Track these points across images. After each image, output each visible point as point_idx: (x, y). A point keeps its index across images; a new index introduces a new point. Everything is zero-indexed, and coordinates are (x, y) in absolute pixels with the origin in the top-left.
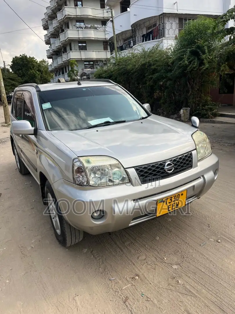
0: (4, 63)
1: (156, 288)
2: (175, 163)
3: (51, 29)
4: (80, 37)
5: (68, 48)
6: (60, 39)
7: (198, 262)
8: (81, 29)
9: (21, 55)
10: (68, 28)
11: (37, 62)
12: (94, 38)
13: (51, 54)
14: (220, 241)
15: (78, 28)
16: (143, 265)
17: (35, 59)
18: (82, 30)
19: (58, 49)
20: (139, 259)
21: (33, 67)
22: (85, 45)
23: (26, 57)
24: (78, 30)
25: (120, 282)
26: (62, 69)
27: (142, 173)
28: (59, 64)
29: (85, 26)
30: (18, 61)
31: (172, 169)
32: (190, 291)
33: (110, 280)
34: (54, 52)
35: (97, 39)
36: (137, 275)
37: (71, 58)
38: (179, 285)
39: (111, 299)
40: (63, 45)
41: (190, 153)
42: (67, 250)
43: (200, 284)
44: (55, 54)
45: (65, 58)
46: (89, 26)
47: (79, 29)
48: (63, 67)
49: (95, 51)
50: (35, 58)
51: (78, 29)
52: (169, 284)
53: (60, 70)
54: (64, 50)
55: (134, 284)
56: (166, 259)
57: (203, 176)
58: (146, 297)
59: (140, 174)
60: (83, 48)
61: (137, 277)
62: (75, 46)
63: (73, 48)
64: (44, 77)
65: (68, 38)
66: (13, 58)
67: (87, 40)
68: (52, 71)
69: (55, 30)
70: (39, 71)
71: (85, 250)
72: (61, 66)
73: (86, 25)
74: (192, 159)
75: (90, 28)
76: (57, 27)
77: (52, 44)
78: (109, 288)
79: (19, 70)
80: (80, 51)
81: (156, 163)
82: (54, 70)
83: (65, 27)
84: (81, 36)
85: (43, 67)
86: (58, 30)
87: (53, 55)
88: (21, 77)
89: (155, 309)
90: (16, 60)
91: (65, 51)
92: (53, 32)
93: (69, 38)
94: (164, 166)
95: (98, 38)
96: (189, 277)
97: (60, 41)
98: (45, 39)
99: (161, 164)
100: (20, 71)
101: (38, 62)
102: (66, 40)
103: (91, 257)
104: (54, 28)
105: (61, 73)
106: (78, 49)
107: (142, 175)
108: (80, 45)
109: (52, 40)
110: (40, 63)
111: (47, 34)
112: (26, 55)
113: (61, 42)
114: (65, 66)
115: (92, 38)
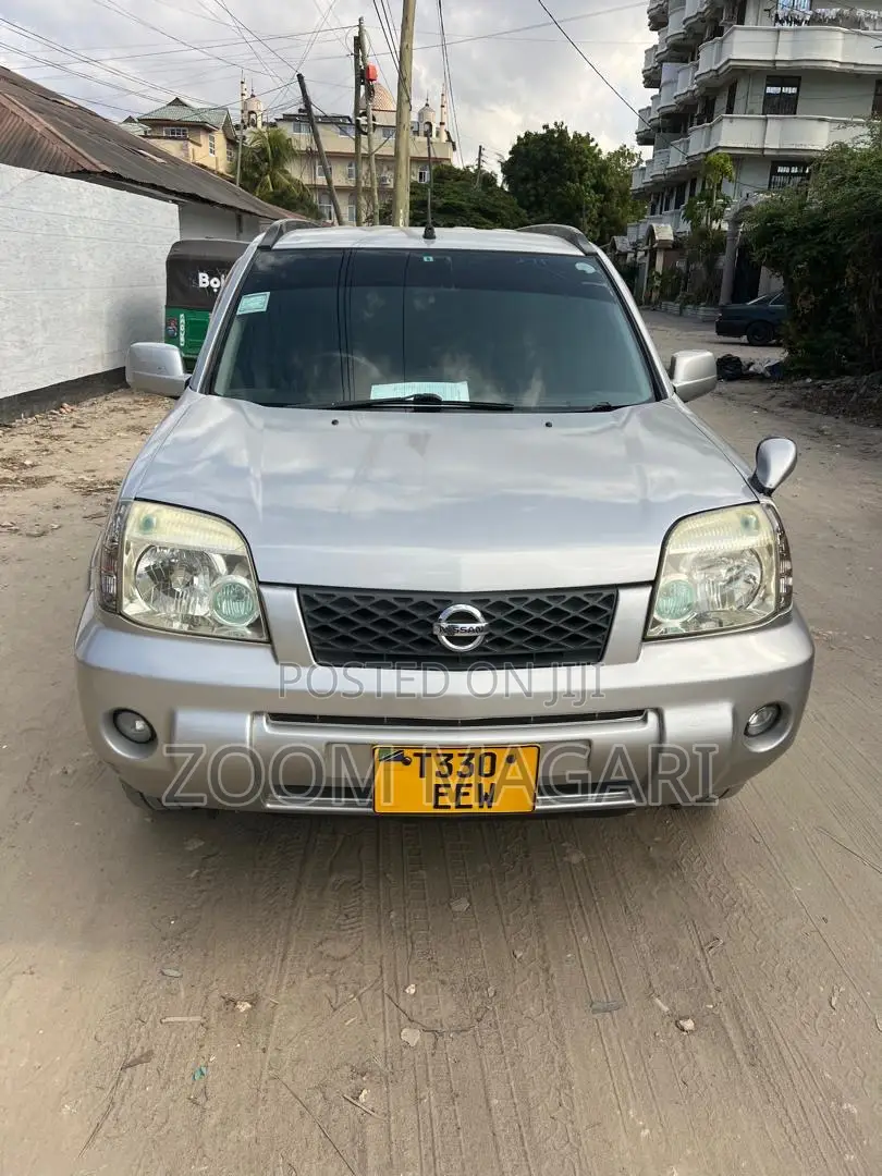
0: (480, 154)
1: (265, 1073)
2: (499, 615)
3: (675, 27)
4: (777, 58)
5: (721, 103)
6: (697, 66)
7: (513, 1064)
8: (794, 26)
9: (546, 127)
10: (741, 21)
11: (596, 157)
12: (841, 63)
13: (654, 128)
14: (689, 1025)
15: (781, 22)
16: (310, 975)
17: (592, 144)
18: (795, 30)
19: (681, 104)
20: (320, 948)
21: (581, 174)
22: (794, 90)
23: (563, 133)
24: (779, 31)
25: (182, 994)
26: (681, 187)
27: (323, 621)
28: (670, 166)
29: (811, 12)
30: (531, 146)
31: (475, 637)
32: (363, 1151)
33: (163, 974)
34: (666, 116)
35: (852, 67)
36: (254, 1001)
37: (721, 144)
38: (350, 1106)
39: (101, 1036)
40: (703, 90)
41: (606, 593)
42: (148, 820)
43: (429, 1145)
44: (666, 126)
45: (697, 142)
46: (832, 13)
47: (786, 26)
48: (683, 179)
49: (832, 121)
50: (593, 140)
51: (778, 26)
52: (322, 1087)
53: (672, 192)
54: (704, 109)
55: (213, 1021)
56: (413, 991)
57: (659, 713)
58: (202, 1086)
59: (317, 622)
60: (783, 107)
61: (244, 1007)
62: (750, 96)
63: (739, 104)
64: (613, 213)
65: (729, 60)
66: (519, 138)
67: (807, 70)
68: (643, 194)
69: (689, 29)
70: (598, 188)
71: (194, 845)
72: (676, 175)
73: (819, 11)
74: (610, 619)
75: (834, 22)
76: (700, 16)
77: (666, 84)
78: (131, 997)
79: (525, 180)
80: (766, 119)
81: (404, 595)
82: (648, 188)
83: (730, 19)
84: (784, 55)
85: (619, 174)
86: (699, 28)
87: (658, 129)
88: (528, 209)
89: (184, 1142)
90: (526, 144)
91: (708, 114)
92: (682, 36)
93: (731, 63)
94: (436, 617)
95: (855, 64)
96: (418, 1100)
97: (696, 75)
98: (647, 63)
99: (423, 606)
100: (529, 186)
101: (604, 156)
102: (717, 71)
103: (191, 871)
104: (684, 22)
105: (673, 202)
106: (759, 107)
107: (324, 629)
108: (770, 90)
109: (668, 70)
110: (609, 159)
111: (655, 47)
112: (563, 128)
113: (699, 79)
114: (694, 176)
115: (830, 65)
